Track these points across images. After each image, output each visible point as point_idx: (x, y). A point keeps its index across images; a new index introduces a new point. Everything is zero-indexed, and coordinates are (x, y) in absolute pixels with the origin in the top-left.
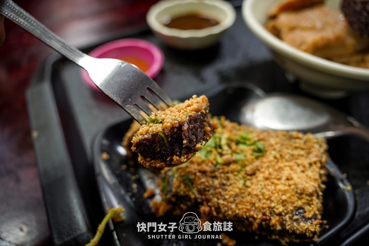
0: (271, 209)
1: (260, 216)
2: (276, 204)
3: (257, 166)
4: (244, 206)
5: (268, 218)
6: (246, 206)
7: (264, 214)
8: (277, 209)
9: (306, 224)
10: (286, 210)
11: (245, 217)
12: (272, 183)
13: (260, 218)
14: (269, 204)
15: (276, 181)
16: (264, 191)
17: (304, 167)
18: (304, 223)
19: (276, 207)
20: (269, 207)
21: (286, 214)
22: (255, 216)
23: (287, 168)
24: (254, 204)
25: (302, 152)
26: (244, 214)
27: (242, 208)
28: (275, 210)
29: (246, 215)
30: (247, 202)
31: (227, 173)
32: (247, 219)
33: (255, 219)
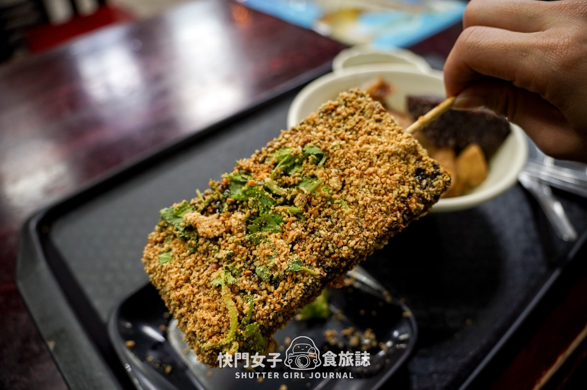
0: (398, 199)
1: (399, 215)
2: (397, 190)
3: (337, 173)
4: (376, 223)
5: (405, 208)
6: (377, 219)
7: (399, 209)
8: (403, 192)
9: (437, 180)
10: (409, 185)
11: (387, 230)
12: (371, 174)
13: (400, 217)
14: (392, 196)
15: (371, 170)
16: (373, 189)
17: (376, 129)
18: (435, 181)
19: (400, 192)
20: (396, 199)
21: (414, 188)
22: (395, 219)
24: (380, 210)
25: (357, 117)
26: (383, 229)
27: (376, 226)
28: (403, 195)
29: (386, 227)
30: (374, 215)
31: (320, 212)
32: (390, 229)
33: (397, 221)
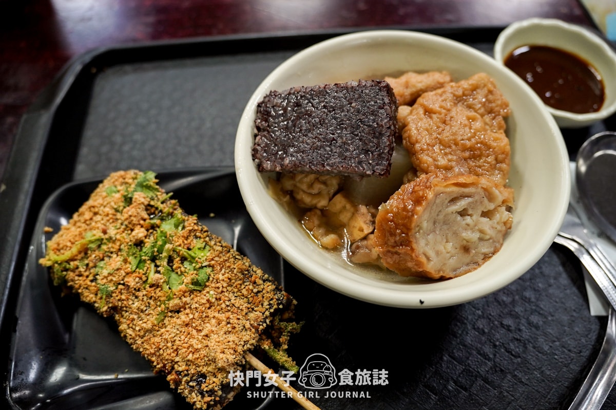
1: (160, 366)
2: (180, 360)
3: (186, 303)
4: (149, 348)
5: (166, 371)
6: (152, 348)
7: (164, 366)
8: (179, 366)
9: (197, 396)
10: (187, 371)
13: (159, 368)
14: (173, 357)
16: (177, 338)
18: (196, 394)
19: (179, 363)
20: (172, 361)
21: (185, 376)
22: (155, 364)
23: (213, 321)
24: (160, 349)
26: (146, 356)
27: (147, 349)
28: (177, 366)
29: (147, 357)
30: (155, 344)
31: (151, 298)
